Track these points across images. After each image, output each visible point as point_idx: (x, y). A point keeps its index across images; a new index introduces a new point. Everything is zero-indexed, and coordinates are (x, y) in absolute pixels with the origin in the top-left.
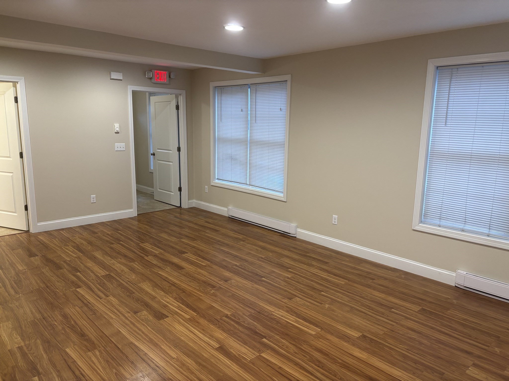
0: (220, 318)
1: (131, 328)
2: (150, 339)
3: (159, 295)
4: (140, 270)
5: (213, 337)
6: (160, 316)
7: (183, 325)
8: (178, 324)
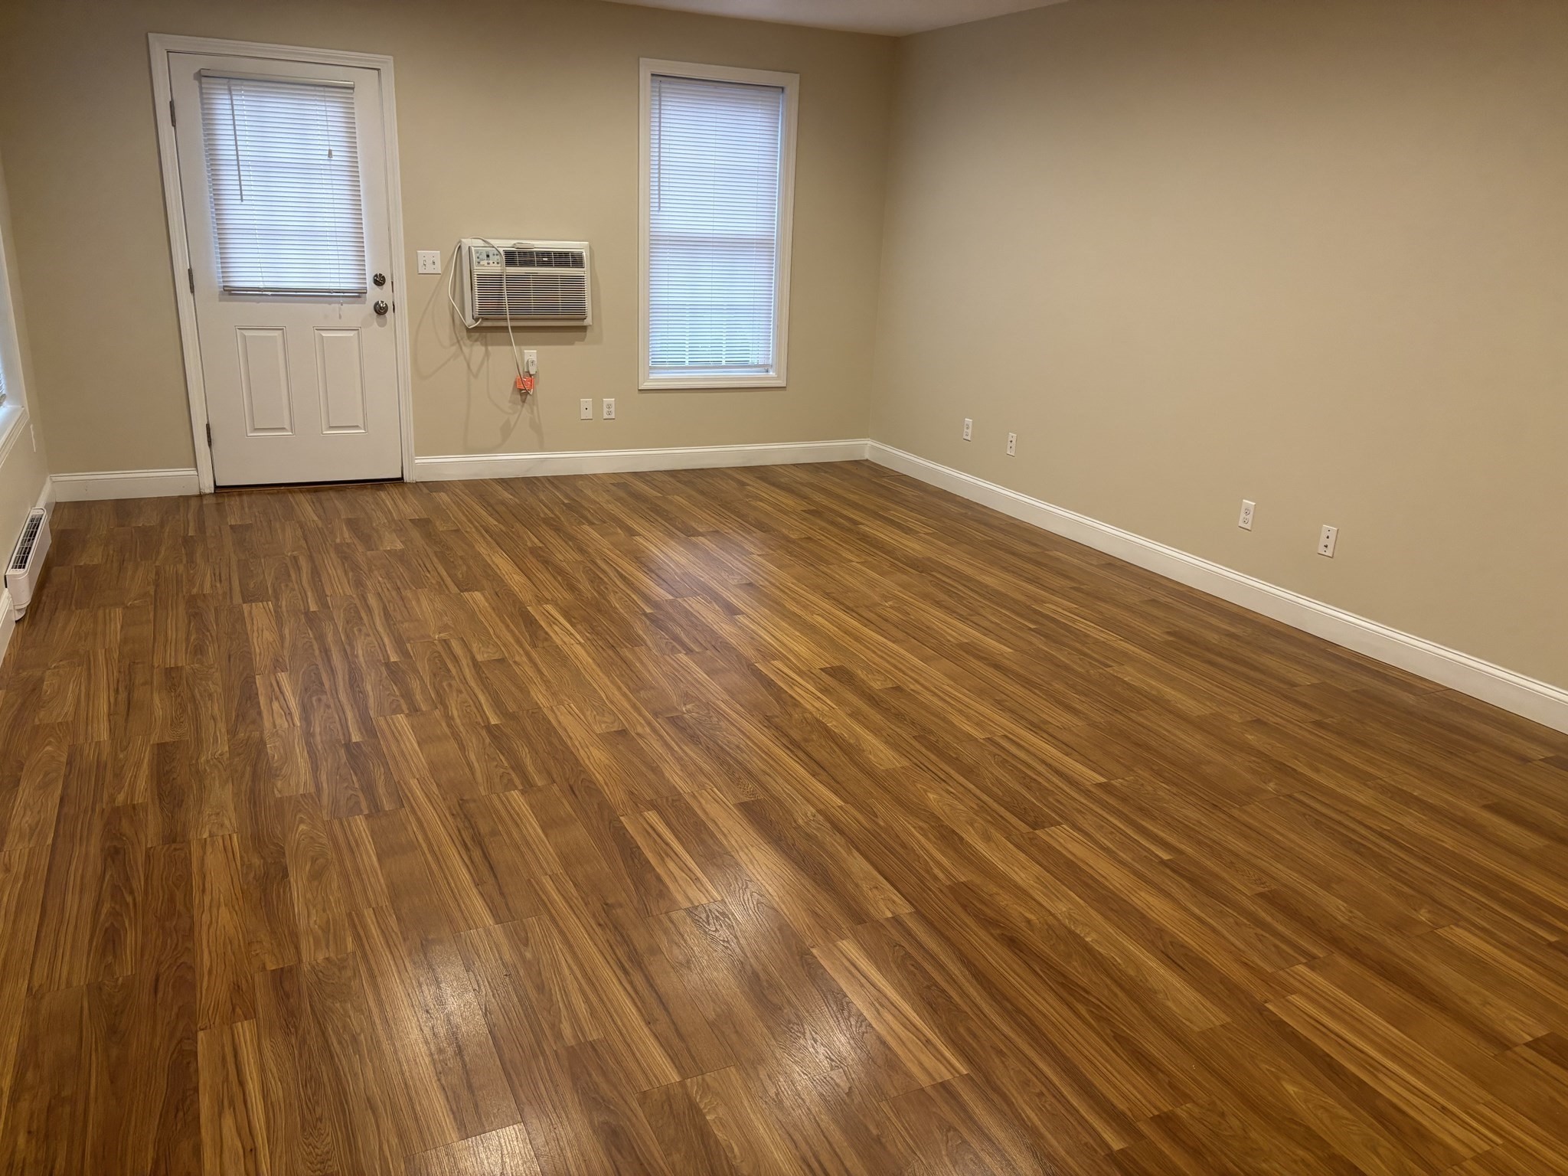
0: (708, 652)
1: (905, 665)
2: (860, 642)
3: (840, 722)
4: (914, 828)
5: (740, 628)
6: (840, 674)
7: (791, 651)
8: (802, 654)
